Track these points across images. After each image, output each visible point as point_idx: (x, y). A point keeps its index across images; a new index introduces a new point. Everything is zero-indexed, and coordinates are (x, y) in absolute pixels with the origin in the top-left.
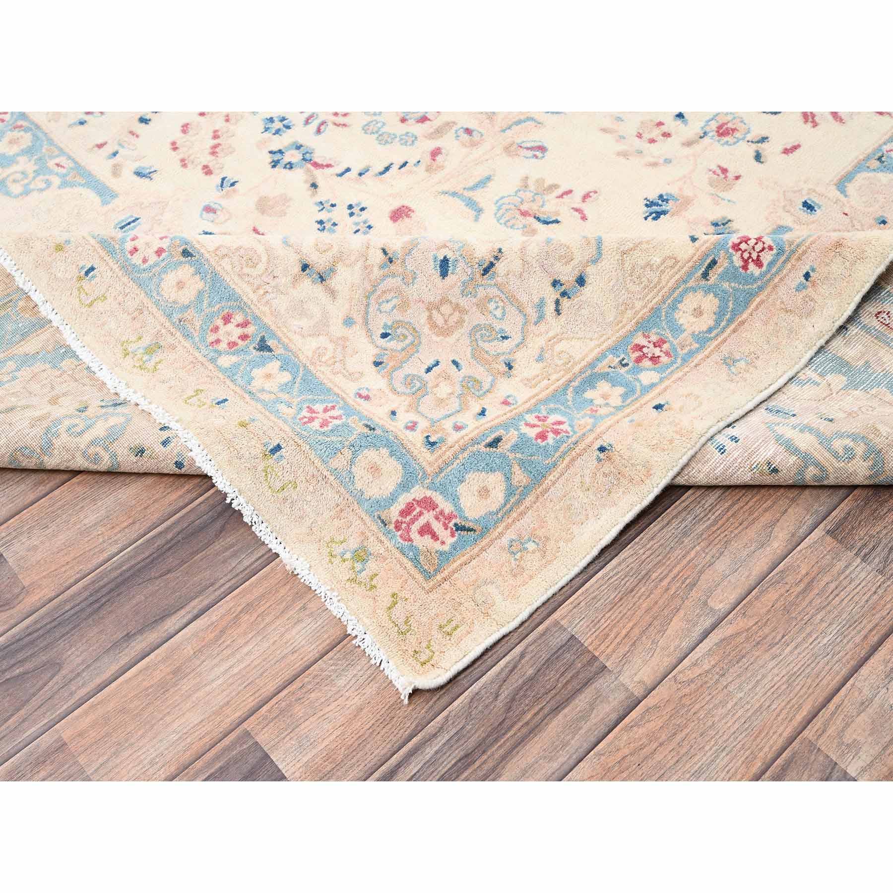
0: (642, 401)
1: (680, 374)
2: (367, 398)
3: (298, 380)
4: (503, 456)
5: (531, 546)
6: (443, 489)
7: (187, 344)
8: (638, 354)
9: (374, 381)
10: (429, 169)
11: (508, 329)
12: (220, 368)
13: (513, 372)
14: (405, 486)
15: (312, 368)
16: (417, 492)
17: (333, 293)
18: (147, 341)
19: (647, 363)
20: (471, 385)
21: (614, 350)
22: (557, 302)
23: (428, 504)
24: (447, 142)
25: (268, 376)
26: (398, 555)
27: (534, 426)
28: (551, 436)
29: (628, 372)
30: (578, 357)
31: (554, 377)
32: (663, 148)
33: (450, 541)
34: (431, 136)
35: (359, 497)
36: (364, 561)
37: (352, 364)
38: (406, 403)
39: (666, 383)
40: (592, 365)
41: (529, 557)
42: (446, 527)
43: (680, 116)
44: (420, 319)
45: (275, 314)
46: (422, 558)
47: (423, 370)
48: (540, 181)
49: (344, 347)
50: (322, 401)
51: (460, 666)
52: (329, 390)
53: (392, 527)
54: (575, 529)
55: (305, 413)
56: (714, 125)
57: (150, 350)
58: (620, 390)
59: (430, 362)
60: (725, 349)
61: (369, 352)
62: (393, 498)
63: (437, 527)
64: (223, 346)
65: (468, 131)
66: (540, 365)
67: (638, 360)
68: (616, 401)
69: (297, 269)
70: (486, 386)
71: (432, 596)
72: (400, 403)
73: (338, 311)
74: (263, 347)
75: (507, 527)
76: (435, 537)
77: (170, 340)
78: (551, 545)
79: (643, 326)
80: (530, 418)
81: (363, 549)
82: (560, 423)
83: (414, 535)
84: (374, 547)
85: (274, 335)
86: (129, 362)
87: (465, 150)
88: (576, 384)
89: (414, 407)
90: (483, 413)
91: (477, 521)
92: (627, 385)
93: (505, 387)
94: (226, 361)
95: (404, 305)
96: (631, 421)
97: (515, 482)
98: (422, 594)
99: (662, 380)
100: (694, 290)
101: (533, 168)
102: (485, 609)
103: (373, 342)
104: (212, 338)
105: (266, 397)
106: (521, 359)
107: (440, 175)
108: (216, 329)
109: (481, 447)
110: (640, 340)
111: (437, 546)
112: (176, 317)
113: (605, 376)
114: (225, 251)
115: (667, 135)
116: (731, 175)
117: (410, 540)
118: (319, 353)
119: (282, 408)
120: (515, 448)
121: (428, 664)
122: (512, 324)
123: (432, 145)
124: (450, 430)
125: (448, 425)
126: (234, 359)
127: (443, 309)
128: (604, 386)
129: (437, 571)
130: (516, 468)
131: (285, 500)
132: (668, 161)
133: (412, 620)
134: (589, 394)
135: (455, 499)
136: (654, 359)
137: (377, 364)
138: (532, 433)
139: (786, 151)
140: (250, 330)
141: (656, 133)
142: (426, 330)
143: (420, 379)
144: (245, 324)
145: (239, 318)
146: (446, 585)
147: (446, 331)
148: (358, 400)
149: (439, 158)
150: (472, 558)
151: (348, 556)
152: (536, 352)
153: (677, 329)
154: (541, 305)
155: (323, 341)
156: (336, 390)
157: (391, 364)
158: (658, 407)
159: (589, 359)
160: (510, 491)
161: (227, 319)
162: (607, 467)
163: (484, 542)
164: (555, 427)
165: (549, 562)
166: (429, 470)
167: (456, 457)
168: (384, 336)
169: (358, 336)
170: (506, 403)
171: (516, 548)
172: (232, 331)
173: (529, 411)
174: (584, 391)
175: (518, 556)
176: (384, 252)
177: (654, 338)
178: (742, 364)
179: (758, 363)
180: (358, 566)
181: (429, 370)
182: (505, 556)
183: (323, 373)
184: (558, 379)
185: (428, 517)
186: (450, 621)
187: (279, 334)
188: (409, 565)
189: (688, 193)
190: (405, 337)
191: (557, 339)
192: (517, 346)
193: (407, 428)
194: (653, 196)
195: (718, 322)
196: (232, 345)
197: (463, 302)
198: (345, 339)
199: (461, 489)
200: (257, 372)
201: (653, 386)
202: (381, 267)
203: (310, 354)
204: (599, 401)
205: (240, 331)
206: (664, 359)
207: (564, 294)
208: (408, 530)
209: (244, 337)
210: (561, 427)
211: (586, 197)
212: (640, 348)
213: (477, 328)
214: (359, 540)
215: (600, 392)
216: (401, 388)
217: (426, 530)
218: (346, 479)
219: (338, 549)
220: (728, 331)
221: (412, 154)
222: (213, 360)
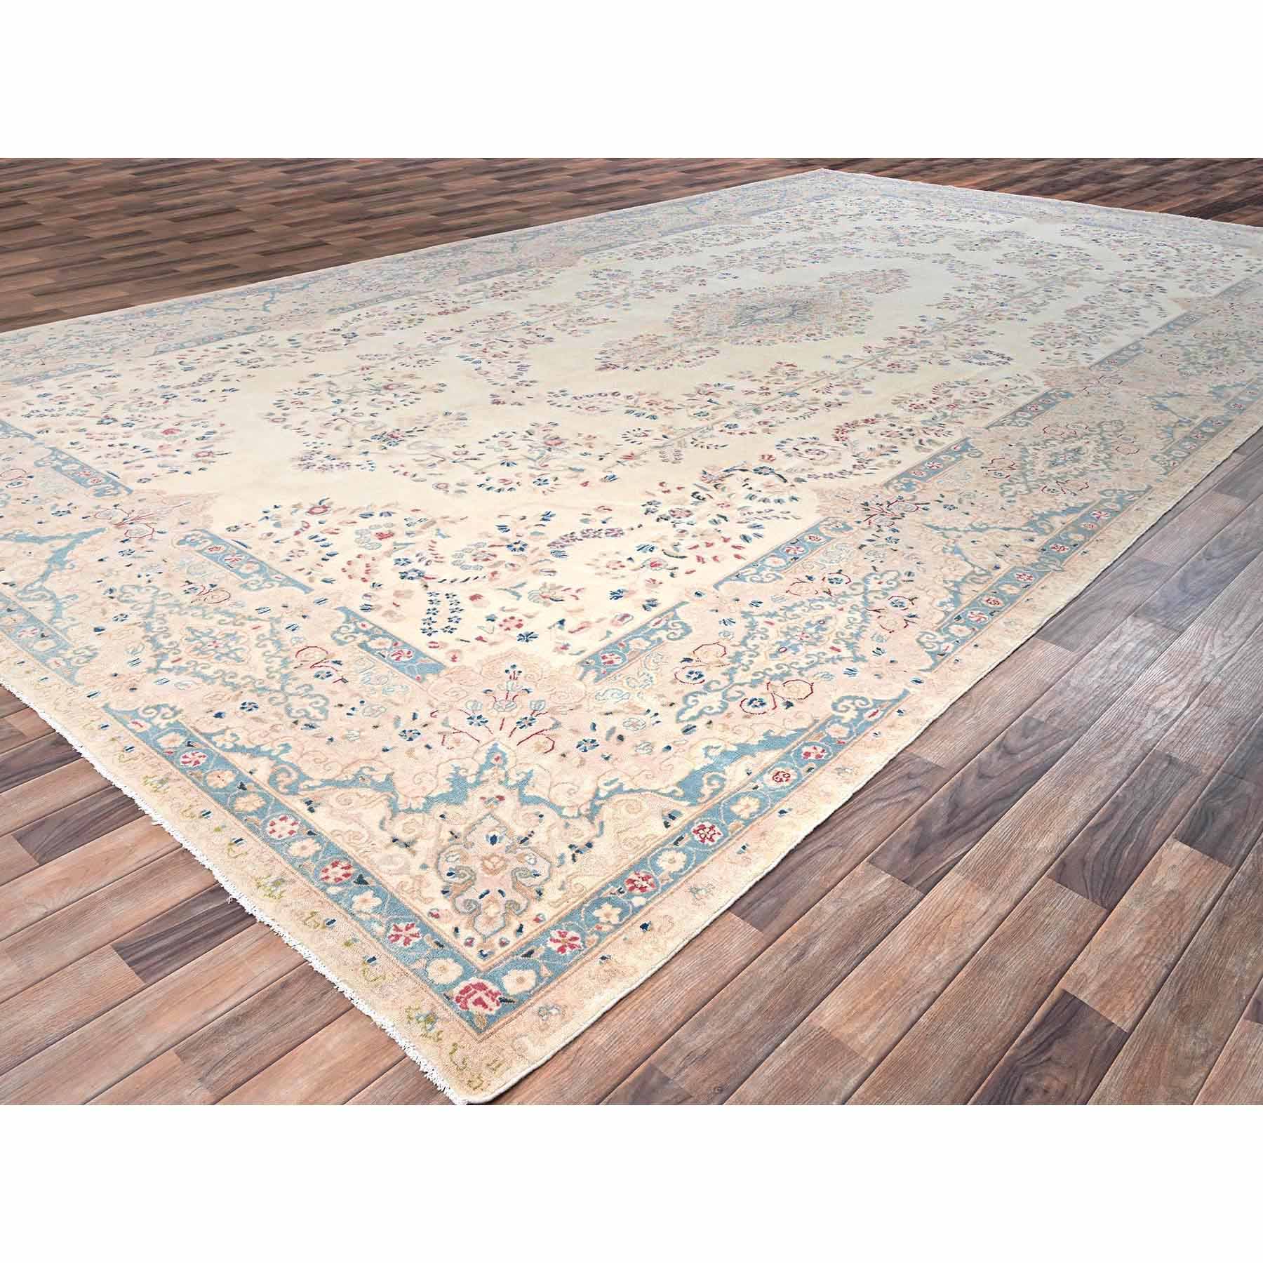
0: (634, 920)
1: (660, 899)
2: (437, 916)
3: (387, 903)
4: (535, 962)
5: (554, 1011)
6: (492, 979)
7: (304, 879)
8: (631, 885)
9: (443, 904)
10: (491, 580)
11: (539, 870)
12: (328, 895)
13: (543, 897)
14: (463, 977)
15: (397, 895)
16: (473, 980)
17: (414, 853)
18: (274, 878)
19: (637, 891)
20: (512, 907)
21: (613, 883)
22: (573, 856)
23: (482, 987)
24: (500, 569)
25: (365, 901)
26: (457, 1017)
27: (557, 941)
28: (568, 949)
29: (624, 897)
30: (588, 887)
31: (571, 901)
32: (621, 571)
33: (496, 1008)
34: (491, 567)
35: (431, 984)
36: (433, 1023)
37: (426, 893)
38: (466, 920)
39: (651, 905)
40: (599, 892)
41: (553, 1018)
42: (493, 1000)
43: (630, 559)
44: (476, 865)
45: (371, 862)
46: (475, 1020)
47: (477, 897)
48: (552, 585)
49: (421, 882)
50: (405, 920)
51: (502, 1090)
52: (409, 910)
53: (454, 1000)
54: (586, 1001)
55: (392, 932)
56: (649, 562)
57: (276, 884)
58: (618, 910)
59: (483, 891)
60: (691, 882)
61: (438, 885)
62: (456, 983)
63: (487, 1000)
64: (331, 881)
65: (512, 565)
66: (562, 892)
67: (632, 889)
68: (615, 920)
69: (389, 841)
70: (523, 907)
71: (483, 1045)
72: (462, 921)
73: (416, 863)
74: (361, 881)
75: (537, 1000)
76: (485, 1006)
77: (292, 877)
78: (568, 1011)
79: (634, 868)
80: (555, 935)
81: (433, 1014)
82: (576, 939)
83: (470, 1005)
84: (440, 1013)
85: (369, 874)
86: (261, 891)
87: (509, 573)
88: (587, 905)
89: (472, 924)
90: (520, 930)
91: (515, 996)
92: (622, 906)
93: (537, 908)
94: (333, 890)
95: (465, 858)
96: (625, 939)
97: (543, 974)
98: (475, 1045)
99: (647, 903)
100: (669, 850)
101: (549, 580)
102: (521, 1053)
103: (441, 878)
104: (324, 875)
105: (363, 916)
106: (547, 887)
107: (498, 582)
108: (326, 870)
109: (520, 957)
110: (632, 876)
111: (487, 1012)
112: (297, 864)
113: (608, 900)
114: (337, 833)
115: (623, 566)
116: (657, 583)
117: (467, 1008)
118: (402, 885)
119: (375, 925)
120: (543, 957)
121: (479, 1089)
122: (542, 867)
123: (492, 570)
124: (497, 945)
125: (496, 940)
126: (340, 889)
127: (492, 860)
128: (607, 907)
129: (486, 1028)
130: (544, 968)
131: (376, 986)
132: (623, 577)
133: (467, 1061)
134: (596, 913)
135: (500, 984)
136: (642, 889)
137: (444, 892)
138: (555, 947)
139: (687, 573)
140: (352, 871)
141: (617, 566)
142: (480, 871)
143: (475, 902)
144: (348, 867)
145: (344, 864)
146: (492, 1038)
147: (494, 872)
148: (431, 918)
149: (496, 576)
150: (511, 1020)
151: (421, 1019)
152: (559, 884)
153: (658, 870)
154: (562, 856)
155: (405, 878)
156: (414, 910)
157: (455, 892)
158: (644, 927)
159: (597, 888)
160: (539, 978)
161: (335, 865)
162: (607, 967)
163: (520, 1010)
164: (572, 942)
165: (567, 1022)
166: (482, 969)
167: (501, 962)
168: (449, 874)
169: (431, 875)
170: (537, 920)
171: (544, 1012)
172: (339, 872)
173: (554, 928)
174: (593, 911)
175: (545, 1017)
176: (452, 833)
177: (643, 875)
178: (703, 892)
179: (713, 891)
180: (429, 1026)
181: (482, 897)
182: (535, 1017)
183: (407, 900)
184: (575, 902)
185: (480, 994)
186: (494, 1061)
187: (373, 873)
188: (466, 1025)
189: (633, 588)
190: (465, 875)
191: (574, 875)
192: (546, 880)
193: (467, 944)
194: (615, 590)
195: (686, 867)
196: (338, 879)
197: (507, 856)
198: (421, 876)
199: (505, 979)
200: (356, 898)
201: (641, 907)
202: (450, 840)
203: (395, 886)
204: (603, 919)
205: (344, 871)
206: (650, 889)
207: (577, 851)
208: (466, 1002)
209: (346, 875)
210: (575, 943)
211: (578, 591)
212: (632, 881)
213: (516, 869)
214: (430, 1008)
215: (605, 912)
216: (462, 909)
217: (479, 1002)
218: (422, 975)
219: (414, 1015)
220: (694, 871)
221: (480, 574)
222: (324, 890)
